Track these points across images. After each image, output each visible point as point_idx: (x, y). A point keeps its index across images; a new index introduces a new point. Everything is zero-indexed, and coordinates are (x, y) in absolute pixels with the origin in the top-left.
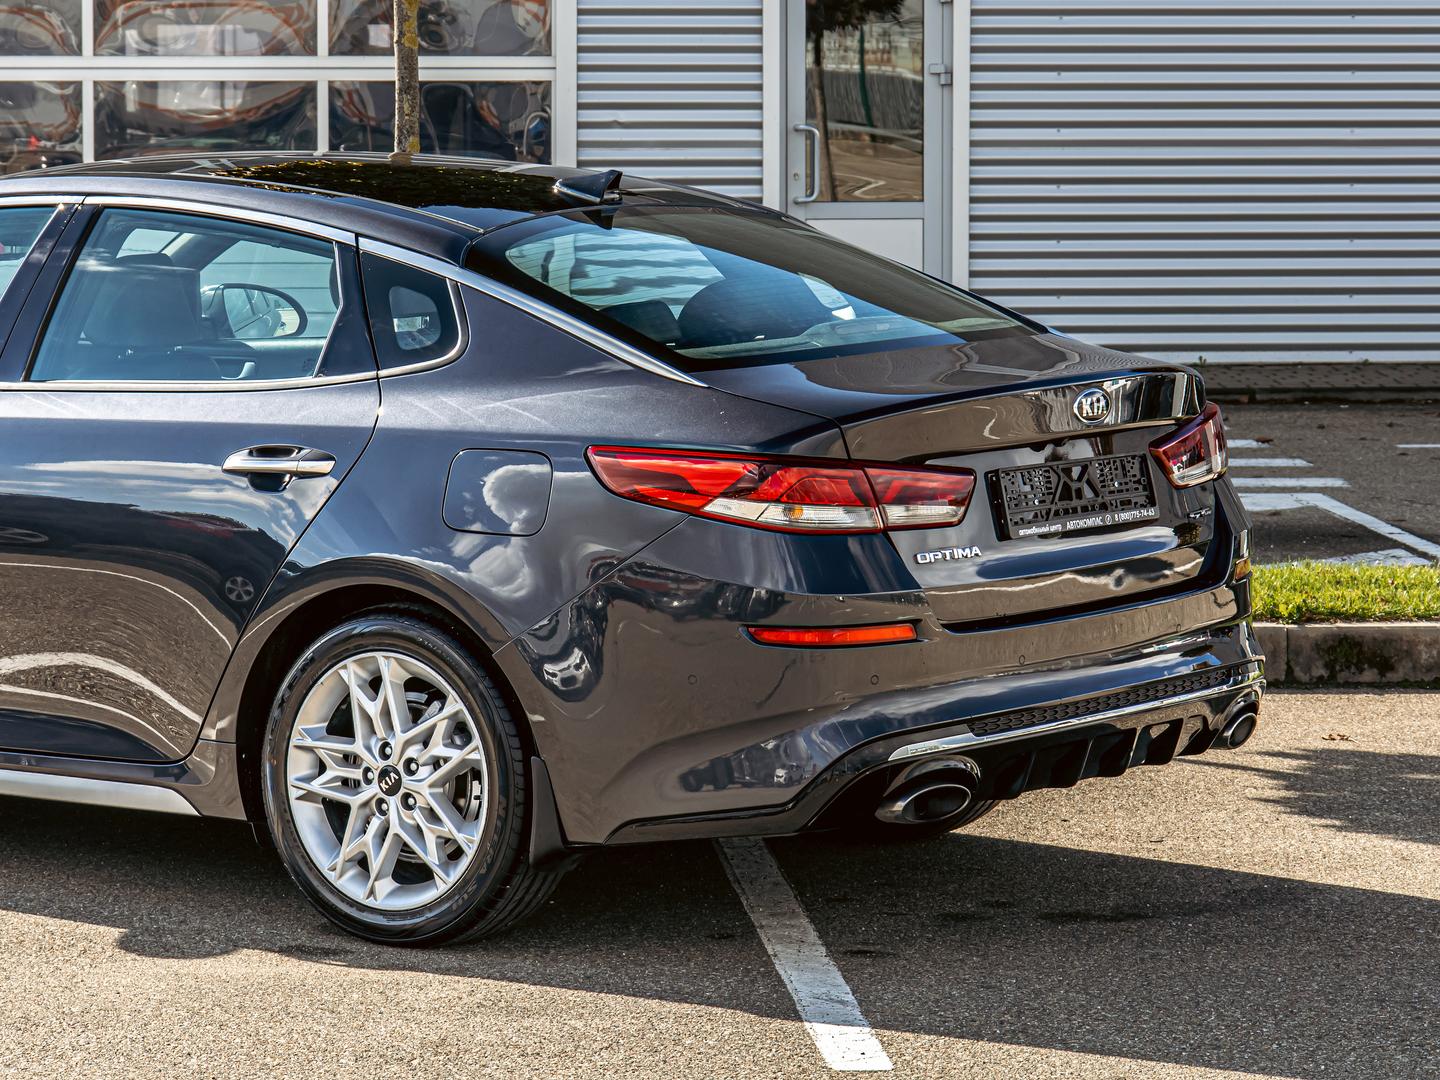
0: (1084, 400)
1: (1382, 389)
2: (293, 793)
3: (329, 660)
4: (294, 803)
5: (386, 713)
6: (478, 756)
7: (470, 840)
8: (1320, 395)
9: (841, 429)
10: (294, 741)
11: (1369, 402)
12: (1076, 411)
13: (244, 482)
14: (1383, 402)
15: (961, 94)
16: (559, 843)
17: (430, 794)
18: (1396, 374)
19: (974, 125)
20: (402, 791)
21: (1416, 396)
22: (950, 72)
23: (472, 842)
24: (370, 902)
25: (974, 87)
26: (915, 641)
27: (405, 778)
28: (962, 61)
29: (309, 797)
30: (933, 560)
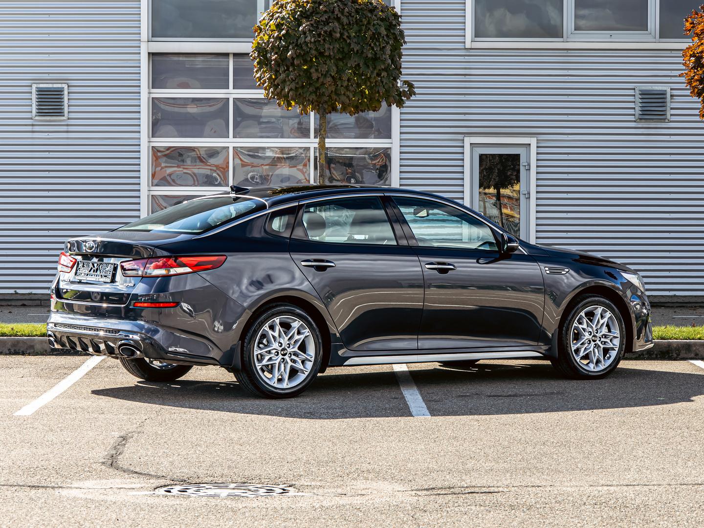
1: (677, 302)
8: (655, 304)
11: (672, 307)
14: (677, 307)
15: (533, 201)
18: (684, 299)
19: (537, 212)
21: (688, 305)
22: (529, 194)
25: (537, 199)
28: (533, 190)
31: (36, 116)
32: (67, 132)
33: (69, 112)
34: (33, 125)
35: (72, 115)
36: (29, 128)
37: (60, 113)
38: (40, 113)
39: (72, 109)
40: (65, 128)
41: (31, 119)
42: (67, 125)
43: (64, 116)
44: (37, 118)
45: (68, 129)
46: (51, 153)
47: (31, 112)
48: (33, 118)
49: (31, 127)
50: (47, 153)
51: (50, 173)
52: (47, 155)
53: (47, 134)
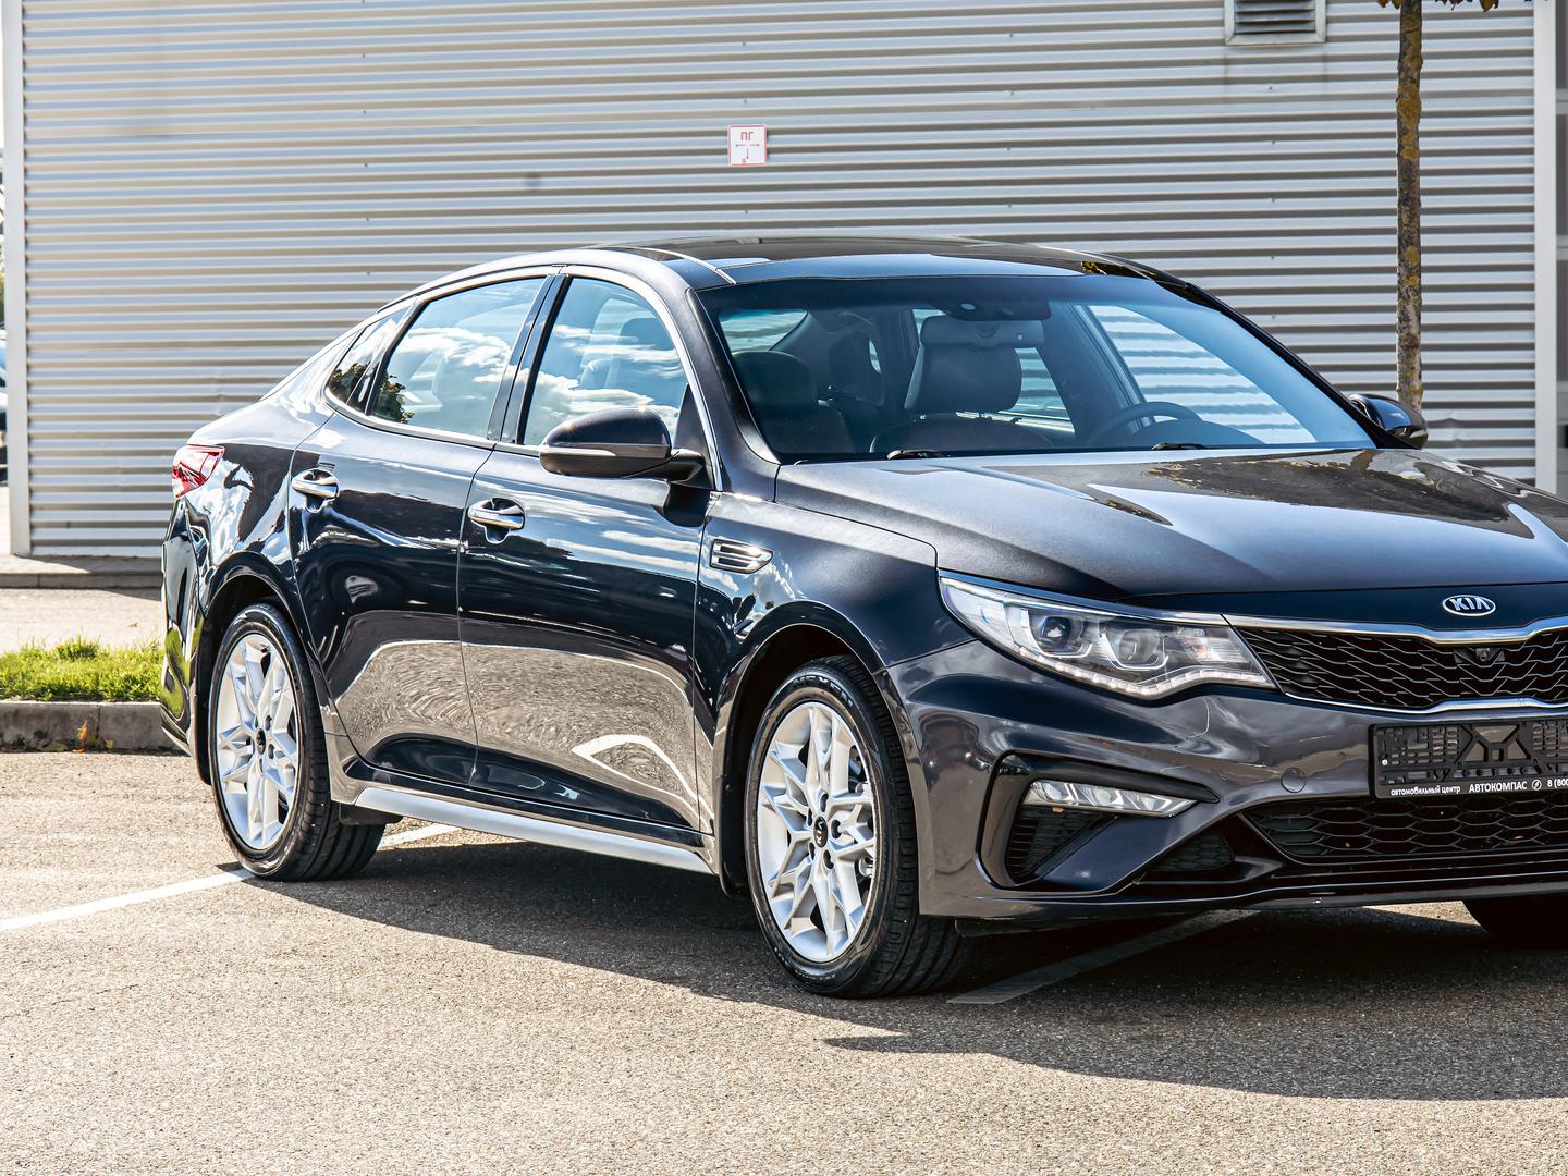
31: (1235, 34)
32: (1325, 78)
33: (1329, 20)
34: (1227, 62)
35: (1338, 29)
36: (1217, 71)
37: (1303, 25)
38: (1245, 26)
39: (1339, 10)
40: (1316, 69)
41: (1222, 43)
42: (1325, 59)
43: (1314, 31)
44: (1239, 40)
45: (1325, 69)
46: (1278, 143)
47: (1221, 23)
48: (1227, 39)
49: (1222, 68)
50: (1269, 143)
51: (1277, 201)
52: (1267, 148)
53: (1267, 86)
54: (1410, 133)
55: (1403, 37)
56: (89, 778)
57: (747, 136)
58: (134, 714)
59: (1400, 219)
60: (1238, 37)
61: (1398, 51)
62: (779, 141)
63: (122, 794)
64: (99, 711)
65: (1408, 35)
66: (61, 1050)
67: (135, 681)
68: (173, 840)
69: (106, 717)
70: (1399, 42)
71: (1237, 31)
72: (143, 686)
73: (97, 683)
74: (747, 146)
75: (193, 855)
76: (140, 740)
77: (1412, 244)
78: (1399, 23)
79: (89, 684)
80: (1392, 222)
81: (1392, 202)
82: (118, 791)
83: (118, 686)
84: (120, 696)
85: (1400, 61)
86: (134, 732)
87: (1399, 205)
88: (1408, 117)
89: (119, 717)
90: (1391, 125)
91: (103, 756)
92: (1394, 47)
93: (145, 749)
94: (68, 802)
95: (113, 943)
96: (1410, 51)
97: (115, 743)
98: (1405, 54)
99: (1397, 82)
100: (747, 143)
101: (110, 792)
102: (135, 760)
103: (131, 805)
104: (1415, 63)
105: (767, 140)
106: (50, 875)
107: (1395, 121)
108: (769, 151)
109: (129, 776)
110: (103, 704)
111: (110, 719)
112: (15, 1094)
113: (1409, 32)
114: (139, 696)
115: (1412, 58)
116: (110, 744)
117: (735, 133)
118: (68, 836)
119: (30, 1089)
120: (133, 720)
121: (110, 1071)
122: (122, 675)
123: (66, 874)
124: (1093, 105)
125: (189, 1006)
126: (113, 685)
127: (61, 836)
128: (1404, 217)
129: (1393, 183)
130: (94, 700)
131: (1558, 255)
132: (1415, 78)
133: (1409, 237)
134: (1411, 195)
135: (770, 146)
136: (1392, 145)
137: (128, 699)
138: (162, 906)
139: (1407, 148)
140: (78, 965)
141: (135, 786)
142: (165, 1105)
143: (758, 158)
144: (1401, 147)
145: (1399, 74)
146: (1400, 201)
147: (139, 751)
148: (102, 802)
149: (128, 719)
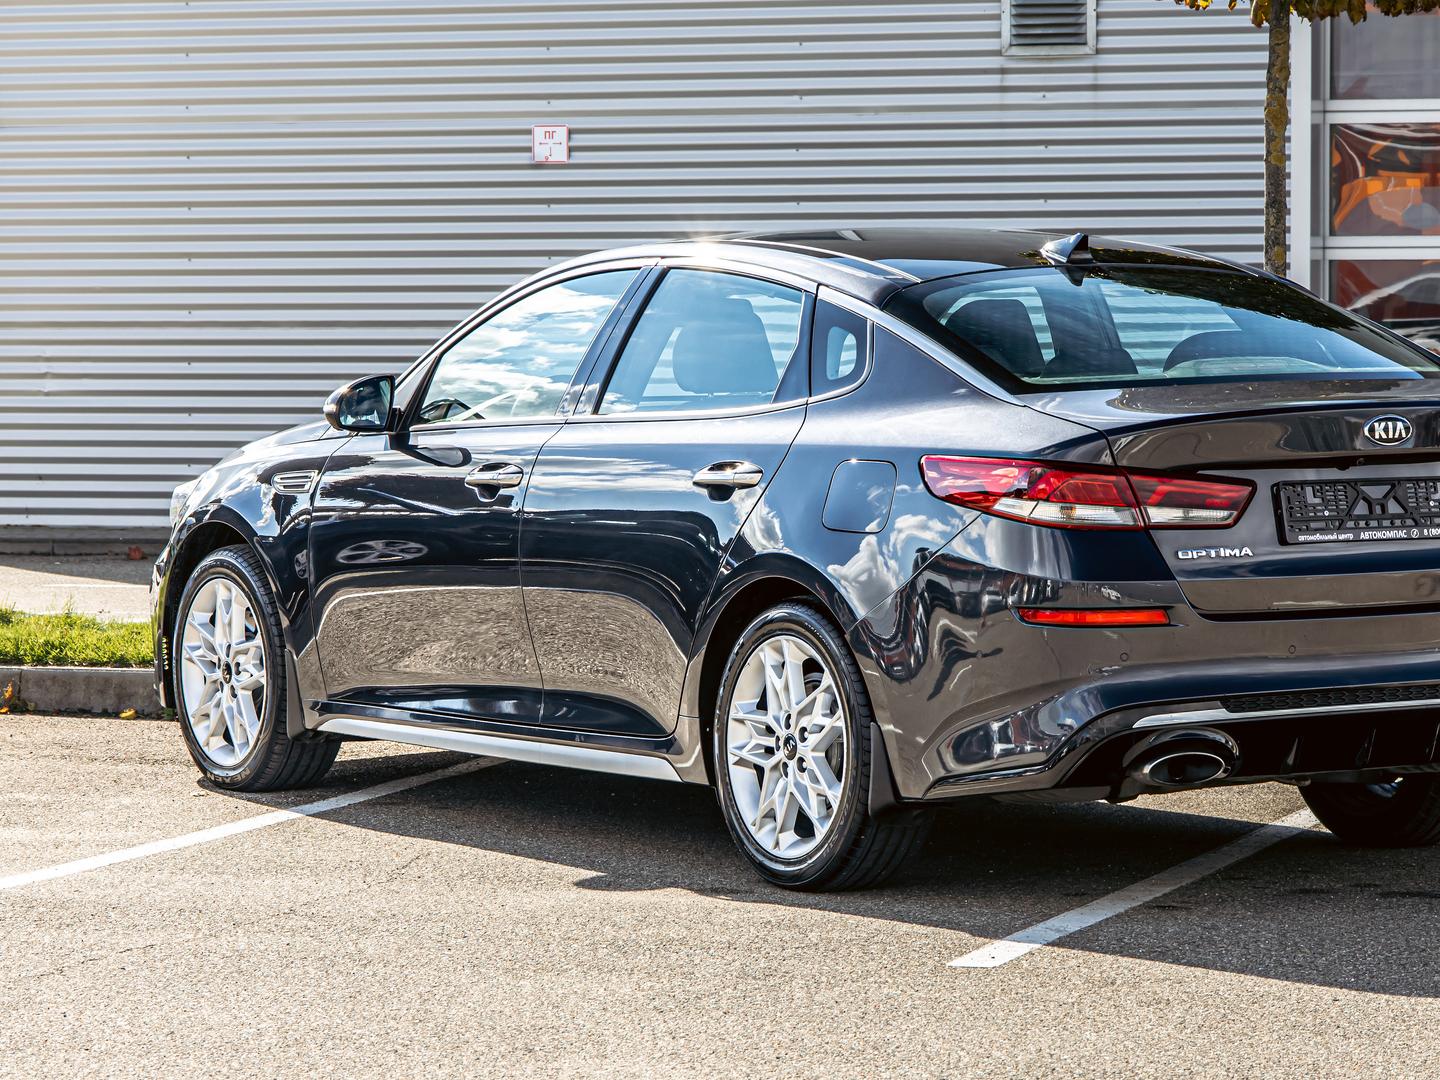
0: (1376, 425)
2: (732, 759)
3: (753, 643)
4: (732, 768)
5: (787, 688)
6: (841, 724)
7: (835, 795)
9: (1108, 441)
10: (732, 714)
12: (1367, 433)
13: (705, 492)
16: (890, 798)
17: (813, 757)
20: (797, 756)
23: (836, 797)
24: (775, 852)
26: (1169, 625)
27: (800, 745)
29: (741, 762)
30: (1195, 557)
31: (1011, 45)
32: (1095, 88)
33: (1099, 34)
34: (1003, 71)
35: (1107, 42)
36: (994, 80)
37: (1077, 37)
38: (1024, 36)
39: (1108, 24)
40: (1087, 79)
41: (998, 53)
42: (1095, 70)
43: (1085, 44)
44: (1015, 51)
45: (1096, 79)
46: (1051, 148)
47: (998, 35)
48: (1003, 50)
49: (999, 76)
50: (1042, 148)
51: (1049, 201)
52: (1040, 152)
53: (1041, 94)
54: (1277, 140)
55: (1272, 49)
56: (21, 738)
57: (551, 135)
58: (54, 678)
59: (1267, 221)
60: (1013, 48)
61: (1267, 61)
62: (580, 140)
63: (58, 755)
64: (21, 674)
65: (1277, 47)
66: (109, 1009)
67: (53, 646)
68: (127, 801)
69: (27, 681)
70: (1268, 53)
71: (1014, 42)
72: (62, 651)
73: (18, 648)
74: (550, 145)
75: (151, 815)
76: (59, 702)
77: (1278, 244)
78: (1268, 35)
79: (10, 648)
80: (1260, 221)
81: (1260, 203)
82: (54, 752)
83: (38, 651)
84: (40, 661)
85: (1268, 72)
86: (55, 695)
87: (1267, 208)
88: (1276, 125)
89: (40, 680)
90: (1260, 131)
91: (28, 717)
92: (1264, 57)
93: (65, 711)
94: (9, 763)
95: (114, 901)
96: (1278, 63)
97: (36, 704)
98: (1274, 65)
99: (1265, 90)
100: (550, 141)
101: (46, 753)
102: (59, 722)
103: (70, 767)
104: (1284, 73)
105: (569, 139)
106: (21, 833)
107: (1263, 127)
108: (571, 150)
109: (59, 737)
110: (25, 667)
111: (31, 682)
112: (84, 1054)
113: (1278, 44)
114: (59, 661)
115: (1281, 70)
116: (31, 706)
117: (539, 133)
118: (23, 795)
119: (96, 1048)
120: (54, 684)
121: (166, 1031)
122: (41, 641)
123: (36, 833)
124: (877, 110)
125: (215, 966)
126: (32, 649)
127: (17, 796)
128: (1271, 219)
129: (1261, 185)
130: (15, 665)
131: (1311, 254)
132: (1283, 87)
133: (1276, 238)
134: (1278, 198)
135: (572, 144)
136: (1260, 149)
137: (46, 664)
138: (143, 865)
139: (1274, 154)
140: (90, 925)
141: (68, 748)
142: (235, 1064)
143: (560, 155)
144: (1269, 152)
145: (1268, 83)
146: (1267, 204)
147: (59, 713)
148: (42, 762)
149: (49, 683)
